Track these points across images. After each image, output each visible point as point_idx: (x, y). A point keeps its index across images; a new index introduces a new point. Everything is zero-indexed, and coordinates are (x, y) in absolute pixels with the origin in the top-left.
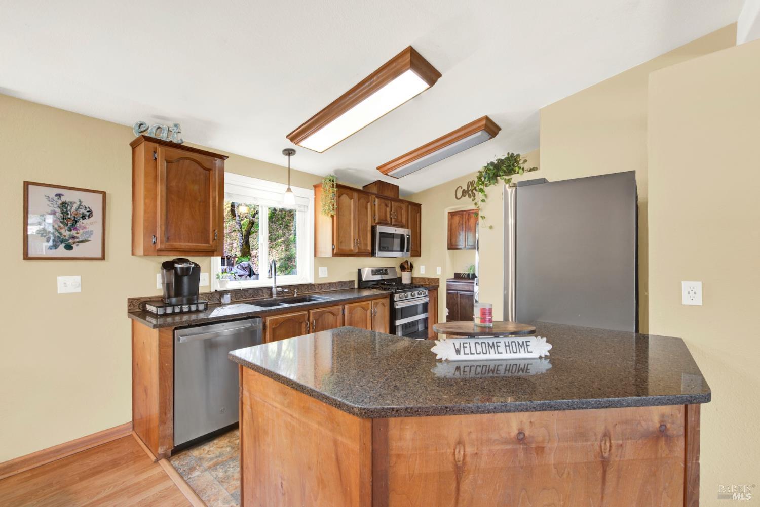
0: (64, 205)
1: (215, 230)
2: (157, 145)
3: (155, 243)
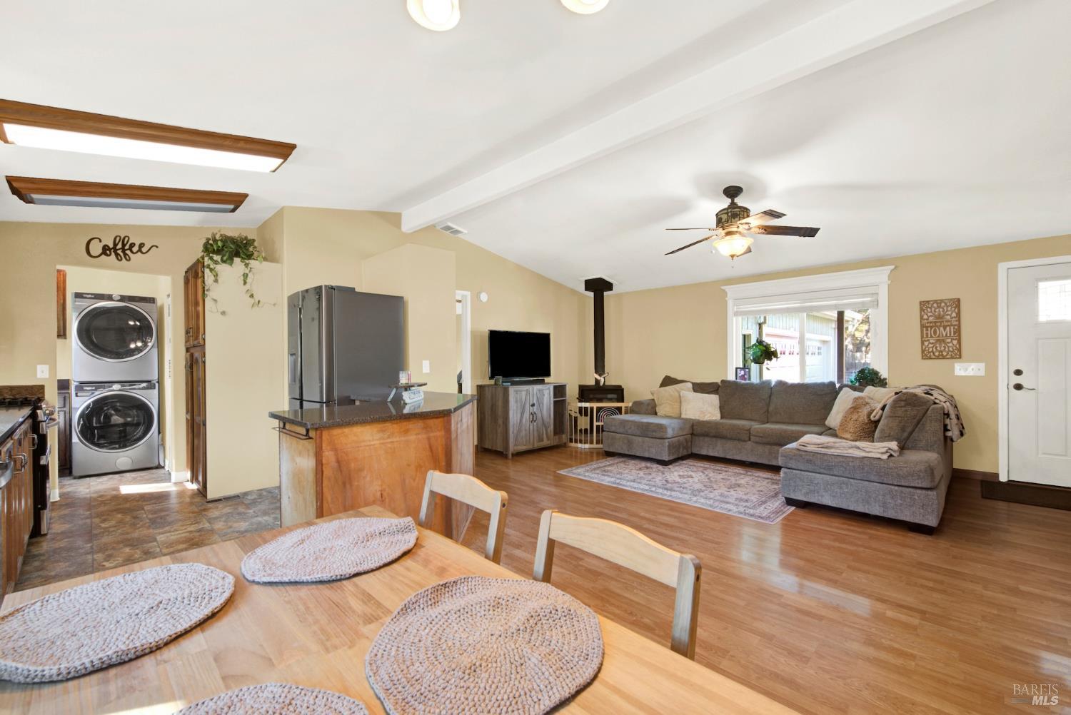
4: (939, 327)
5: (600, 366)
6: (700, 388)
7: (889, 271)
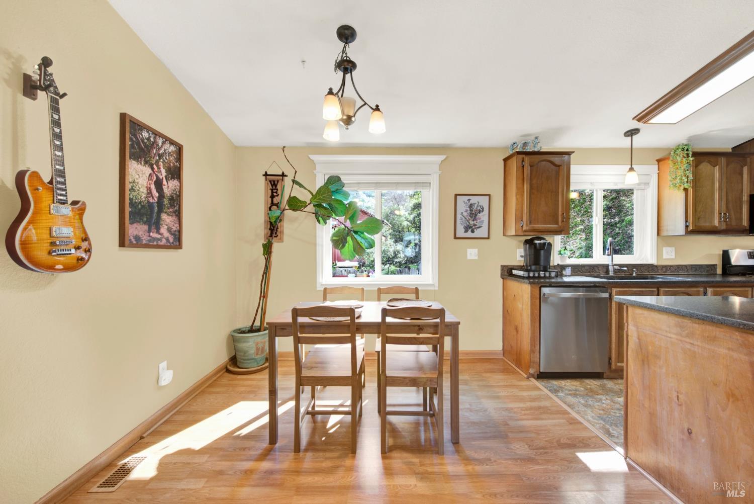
0: (471, 206)
1: (563, 214)
2: (524, 156)
3: (522, 226)
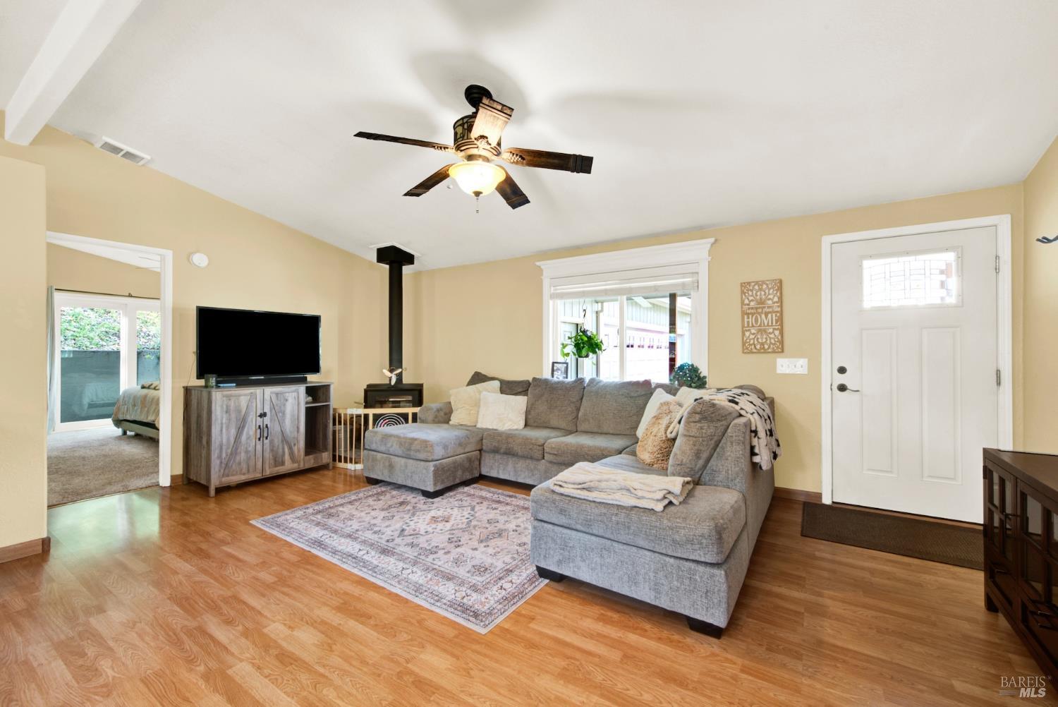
4: (760, 314)
5: (395, 357)
6: (509, 388)
7: (709, 245)
